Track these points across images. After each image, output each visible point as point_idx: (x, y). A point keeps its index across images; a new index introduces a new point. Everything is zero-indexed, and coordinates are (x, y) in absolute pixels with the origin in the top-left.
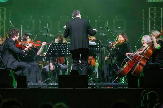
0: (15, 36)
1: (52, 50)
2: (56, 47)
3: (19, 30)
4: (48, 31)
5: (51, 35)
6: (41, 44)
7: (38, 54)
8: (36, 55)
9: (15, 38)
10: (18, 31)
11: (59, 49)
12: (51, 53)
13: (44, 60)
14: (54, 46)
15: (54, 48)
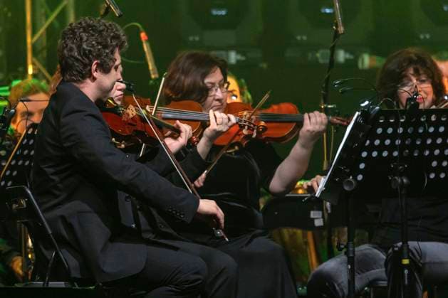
0: (94, 67)
1: (364, 154)
2: (394, 137)
3: (121, 32)
4: (336, 34)
5: (366, 61)
6: (300, 124)
7: (276, 184)
8: (267, 190)
9: (94, 79)
10: (116, 37)
11: (413, 147)
12: (360, 177)
13: (318, 223)
14: (379, 131)
15: (377, 142)
